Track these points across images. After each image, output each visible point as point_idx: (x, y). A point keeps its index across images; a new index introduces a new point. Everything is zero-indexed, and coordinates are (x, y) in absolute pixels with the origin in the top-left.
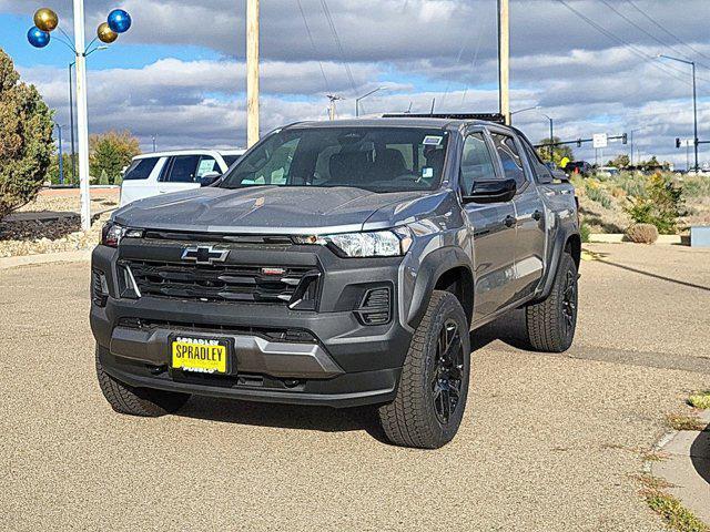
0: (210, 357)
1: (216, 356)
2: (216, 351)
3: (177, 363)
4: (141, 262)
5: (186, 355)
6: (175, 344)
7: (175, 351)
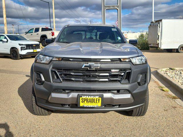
0: (95, 102)
1: (98, 101)
2: (97, 100)
3: (81, 104)
4: (62, 69)
5: (86, 102)
6: (81, 98)
7: (81, 101)
